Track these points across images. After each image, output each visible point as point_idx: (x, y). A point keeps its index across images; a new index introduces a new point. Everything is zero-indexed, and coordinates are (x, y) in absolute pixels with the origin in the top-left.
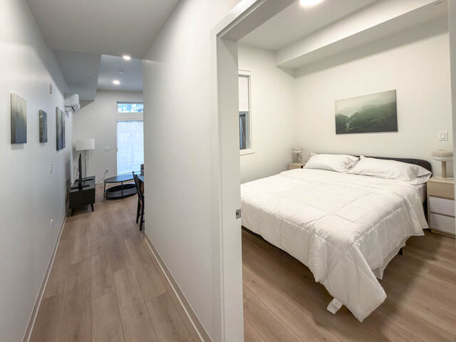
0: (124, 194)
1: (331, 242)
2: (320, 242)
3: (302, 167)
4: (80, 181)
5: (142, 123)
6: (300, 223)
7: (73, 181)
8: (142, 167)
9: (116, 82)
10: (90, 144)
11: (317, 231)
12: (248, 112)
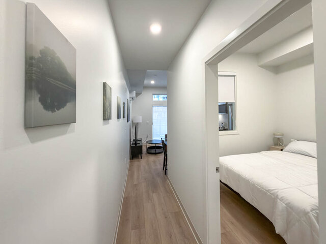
0: (157, 152)
1: (290, 208)
2: (281, 206)
3: (282, 150)
4: (135, 140)
5: (166, 108)
6: (267, 189)
7: (132, 140)
8: (166, 136)
9: (153, 82)
10: (139, 119)
11: (280, 197)
12: (235, 103)
